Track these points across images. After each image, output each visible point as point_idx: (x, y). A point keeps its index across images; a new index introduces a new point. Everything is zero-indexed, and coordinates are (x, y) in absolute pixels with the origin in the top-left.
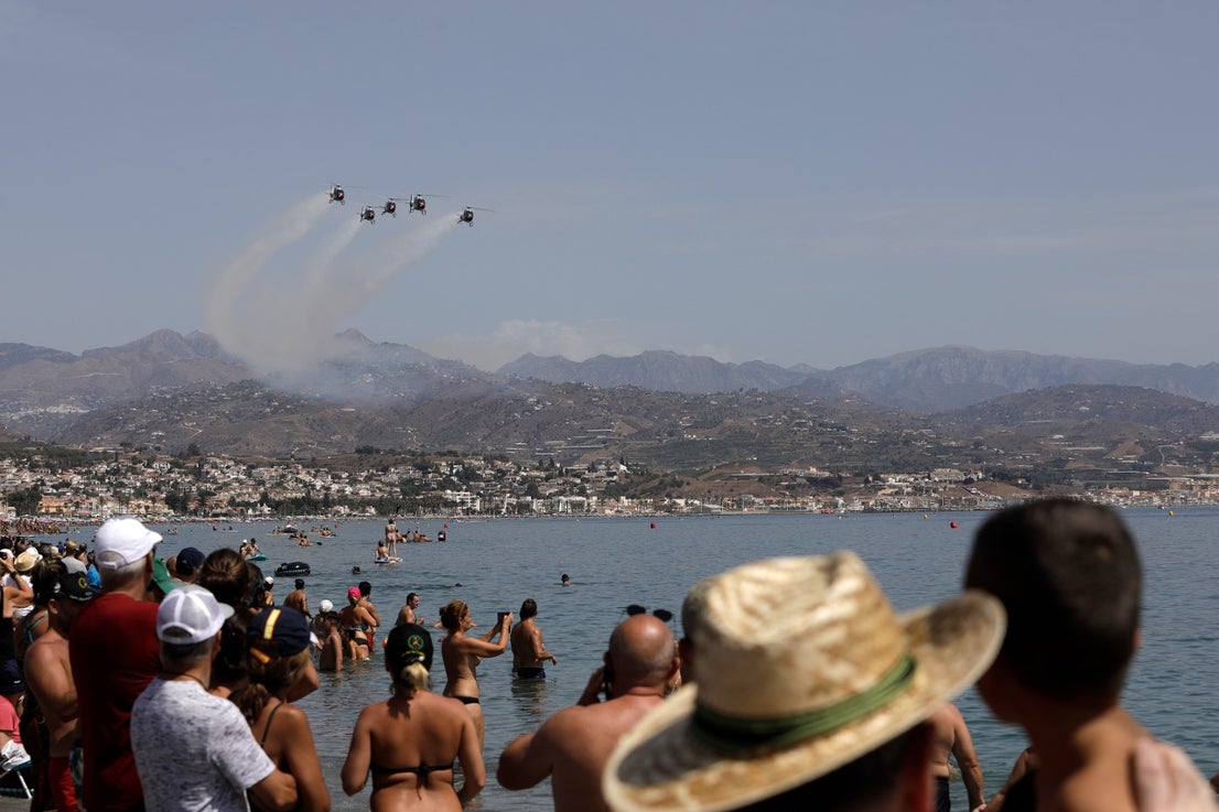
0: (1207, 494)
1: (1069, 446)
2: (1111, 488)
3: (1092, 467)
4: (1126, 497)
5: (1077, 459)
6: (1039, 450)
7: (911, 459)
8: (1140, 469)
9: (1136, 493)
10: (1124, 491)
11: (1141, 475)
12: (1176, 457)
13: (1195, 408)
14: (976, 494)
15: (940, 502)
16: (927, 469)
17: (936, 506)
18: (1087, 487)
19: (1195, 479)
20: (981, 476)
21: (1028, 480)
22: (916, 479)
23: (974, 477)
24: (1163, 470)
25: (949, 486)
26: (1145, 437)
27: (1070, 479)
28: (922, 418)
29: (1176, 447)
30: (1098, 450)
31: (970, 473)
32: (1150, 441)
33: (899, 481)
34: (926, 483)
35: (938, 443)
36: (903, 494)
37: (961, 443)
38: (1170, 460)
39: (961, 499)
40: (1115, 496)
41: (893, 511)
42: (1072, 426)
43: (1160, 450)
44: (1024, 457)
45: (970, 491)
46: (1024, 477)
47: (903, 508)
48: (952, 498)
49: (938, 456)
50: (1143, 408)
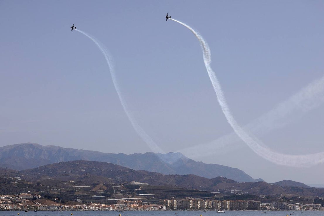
0: (132, 206)
1: (76, 185)
2: (93, 203)
3: (86, 194)
4: (99, 206)
5: (80, 190)
6: (64, 187)
7: (11, 190)
8: (105, 195)
9: (103, 205)
10: (98, 204)
11: (105, 198)
12: (120, 191)
13: (128, 171)
14: (38, 204)
15: (23, 207)
16: (17, 193)
17: (21, 208)
18: (83, 202)
19: (128, 200)
20: (40, 196)
21: (59, 199)
22: (13, 197)
23: (37, 197)
24: (114, 196)
25: (26, 200)
26: (107, 182)
27: (76, 199)
28: (16, 172)
29: (120, 187)
30: (88, 187)
31: (35, 195)
32: (109, 184)
33: (6, 198)
34: (17, 199)
35: (22, 183)
36: (7, 203)
37: (32, 183)
38: (117, 192)
39: (31, 206)
40: (94, 206)
41: (3, 211)
42: (78, 177)
43: (113, 188)
44: (58, 189)
45: (35, 203)
46: (57, 198)
47: (7, 209)
48: (28, 205)
49: (22, 188)
50: (107, 171)
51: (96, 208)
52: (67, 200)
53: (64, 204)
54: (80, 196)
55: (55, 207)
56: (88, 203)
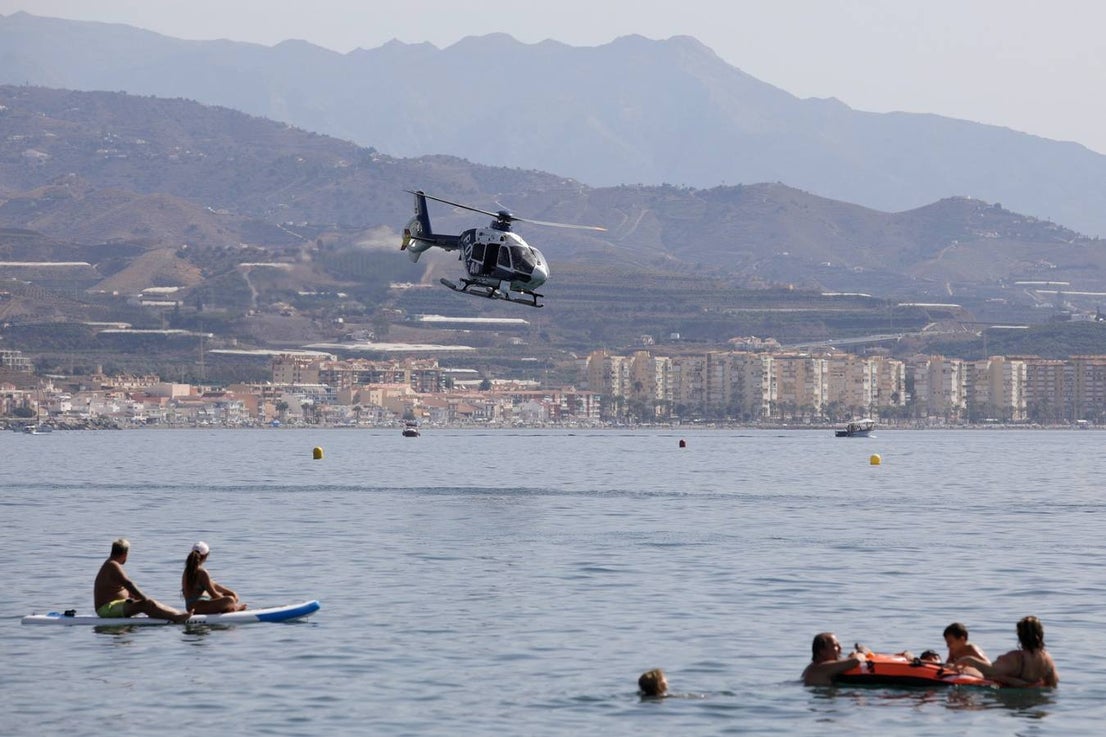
0: (376, 398)
2: (110, 372)
4: (151, 397)
8: (191, 323)
9: (181, 390)
10: (152, 384)
11: (191, 343)
12: (290, 294)
18: (43, 368)
19: (344, 355)
24: (254, 329)
26: (203, 238)
29: (289, 268)
30: (71, 269)
32: (219, 249)
38: (271, 301)
40: (121, 395)
43: (245, 276)
50: (200, 159)
51: (129, 411)
54: (20, 332)
56: (77, 372)
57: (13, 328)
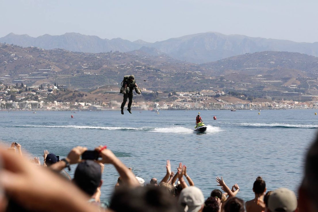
1: (265, 80)
2: (285, 100)
3: (276, 90)
4: (291, 104)
5: (269, 86)
6: (251, 81)
7: (190, 86)
8: (298, 91)
9: (296, 103)
10: (291, 102)
11: (298, 94)
12: (315, 86)
14: (221, 102)
15: (204, 105)
16: (198, 90)
17: (202, 107)
18: (273, 99)
20: (223, 93)
21: (246, 96)
22: (193, 95)
23: (220, 94)
24: (309, 92)
25: (208, 98)
26: (301, 76)
27: (265, 95)
28: (196, 66)
29: (315, 81)
30: (278, 82)
31: (218, 92)
32: (303, 78)
33: (185, 95)
34: (197, 96)
35: (203, 78)
36: (186, 101)
37: (214, 78)
38: (312, 87)
39: (214, 104)
40: (286, 103)
41: (182, 110)
42: (266, 71)
43: (308, 83)
44: (244, 85)
45: (218, 101)
46: (243, 94)
47: (187, 108)
48: (210, 103)
49: (203, 84)
50: (300, 63)
51: (288, 106)
52: (255, 97)
53: (251, 102)
54: (269, 93)
55: (241, 105)
56: (279, 100)
57: (268, 92)
